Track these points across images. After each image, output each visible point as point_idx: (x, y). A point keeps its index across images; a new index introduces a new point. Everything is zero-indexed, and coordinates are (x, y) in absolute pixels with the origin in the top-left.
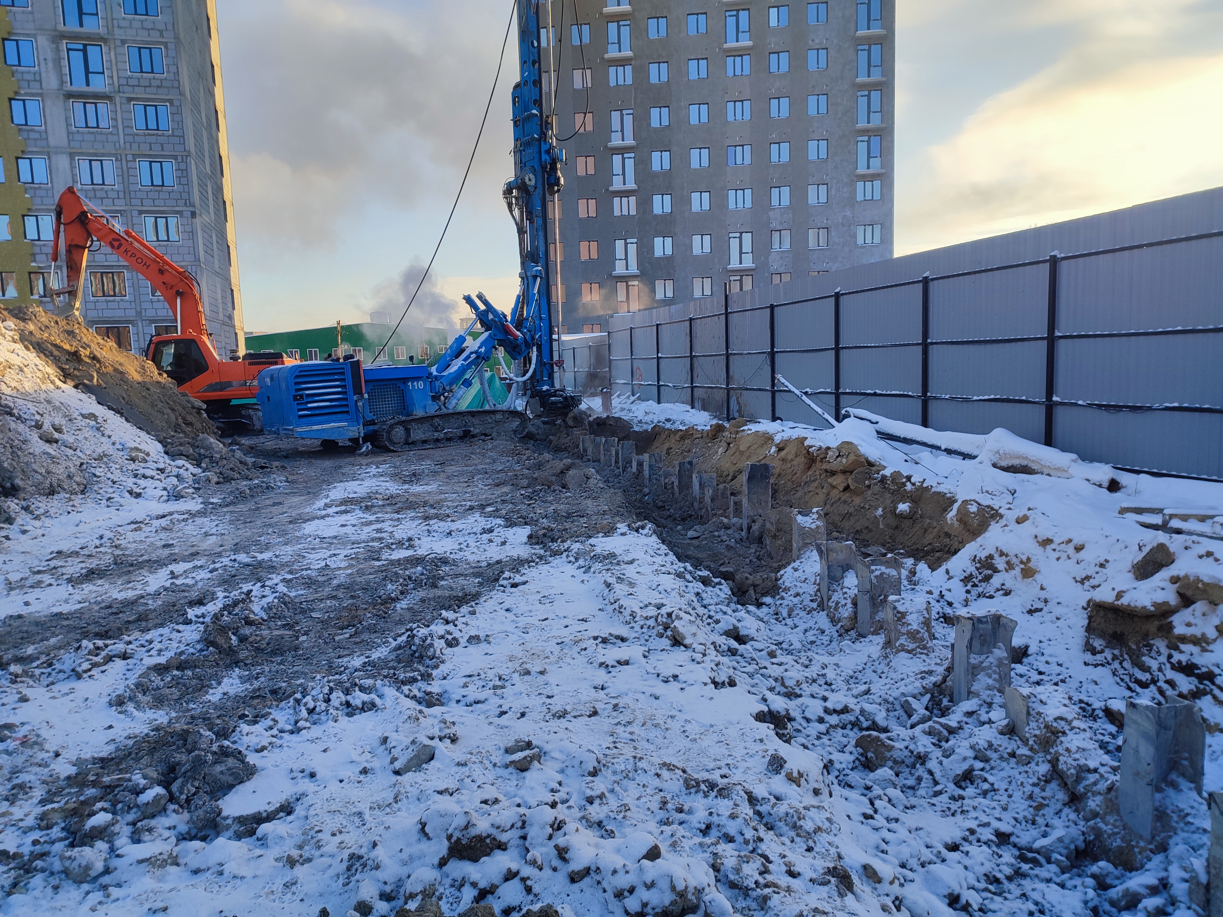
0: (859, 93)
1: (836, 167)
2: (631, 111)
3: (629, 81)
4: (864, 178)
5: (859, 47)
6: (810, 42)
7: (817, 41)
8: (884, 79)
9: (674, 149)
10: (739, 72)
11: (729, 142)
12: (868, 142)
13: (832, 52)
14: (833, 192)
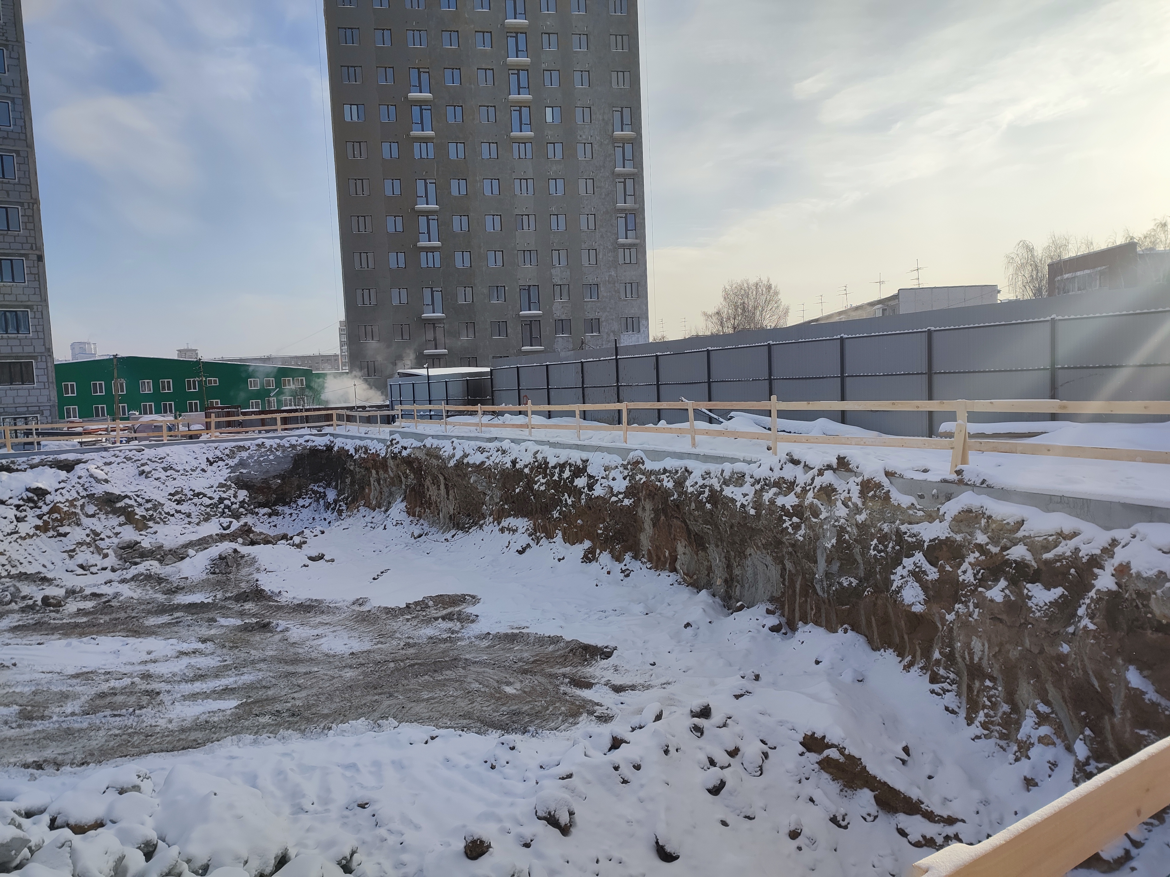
0: (617, 180)
1: (602, 236)
2: (434, 181)
3: (431, 156)
4: (624, 246)
5: (616, 145)
6: (578, 137)
7: (584, 137)
8: (636, 170)
9: (471, 215)
10: (522, 156)
11: (517, 212)
12: (626, 218)
13: (595, 146)
14: (600, 256)
